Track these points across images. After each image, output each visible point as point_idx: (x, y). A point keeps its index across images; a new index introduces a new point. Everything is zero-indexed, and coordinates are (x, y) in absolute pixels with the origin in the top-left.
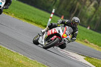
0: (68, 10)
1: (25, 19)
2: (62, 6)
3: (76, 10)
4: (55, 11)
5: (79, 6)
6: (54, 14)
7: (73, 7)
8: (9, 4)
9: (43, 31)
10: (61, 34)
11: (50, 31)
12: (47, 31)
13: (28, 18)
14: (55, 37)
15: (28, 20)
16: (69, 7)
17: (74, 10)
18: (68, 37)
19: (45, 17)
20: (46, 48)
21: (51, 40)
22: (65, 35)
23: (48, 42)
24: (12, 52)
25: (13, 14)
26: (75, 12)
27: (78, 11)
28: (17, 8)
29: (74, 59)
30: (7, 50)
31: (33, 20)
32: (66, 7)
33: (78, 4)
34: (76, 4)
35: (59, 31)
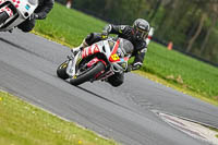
0: (182, 31)
2: (169, 22)
3: (199, 31)
4: (155, 32)
5: (205, 22)
7: (192, 24)
8: (46, 8)
9: (74, 50)
10: (108, 54)
11: (87, 49)
12: (82, 49)
14: (96, 60)
16: (184, 23)
17: (196, 30)
18: (122, 60)
20: (76, 83)
21: (87, 67)
22: (115, 57)
23: (82, 70)
24: (62, 121)
25: (63, 39)
26: (197, 34)
27: (204, 33)
28: (72, 25)
29: (195, 136)
30: (50, 115)
32: (178, 23)
33: (205, 17)
34: (200, 17)
35: (104, 48)
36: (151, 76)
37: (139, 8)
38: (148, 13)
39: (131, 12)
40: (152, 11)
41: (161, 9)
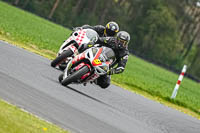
1: (127, 84)
6: (185, 75)
13: (134, 83)
15: (134, 86)
19: (167, 81)
31: (143, 87)
35: (88, 55)
36: (184, 109)
37: (174, 47)
38: (182, 52)
39: (166, 51)
40: (186, 50)
41: (193, 48)
